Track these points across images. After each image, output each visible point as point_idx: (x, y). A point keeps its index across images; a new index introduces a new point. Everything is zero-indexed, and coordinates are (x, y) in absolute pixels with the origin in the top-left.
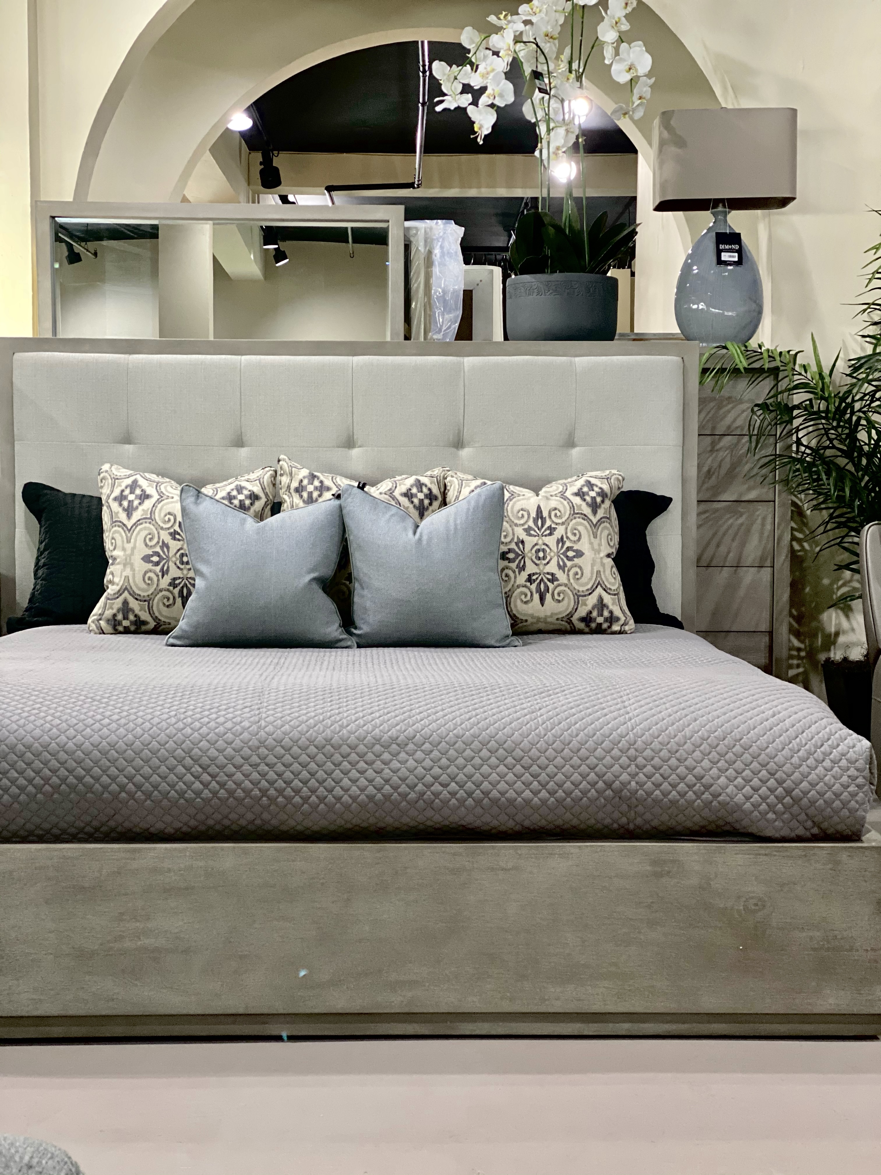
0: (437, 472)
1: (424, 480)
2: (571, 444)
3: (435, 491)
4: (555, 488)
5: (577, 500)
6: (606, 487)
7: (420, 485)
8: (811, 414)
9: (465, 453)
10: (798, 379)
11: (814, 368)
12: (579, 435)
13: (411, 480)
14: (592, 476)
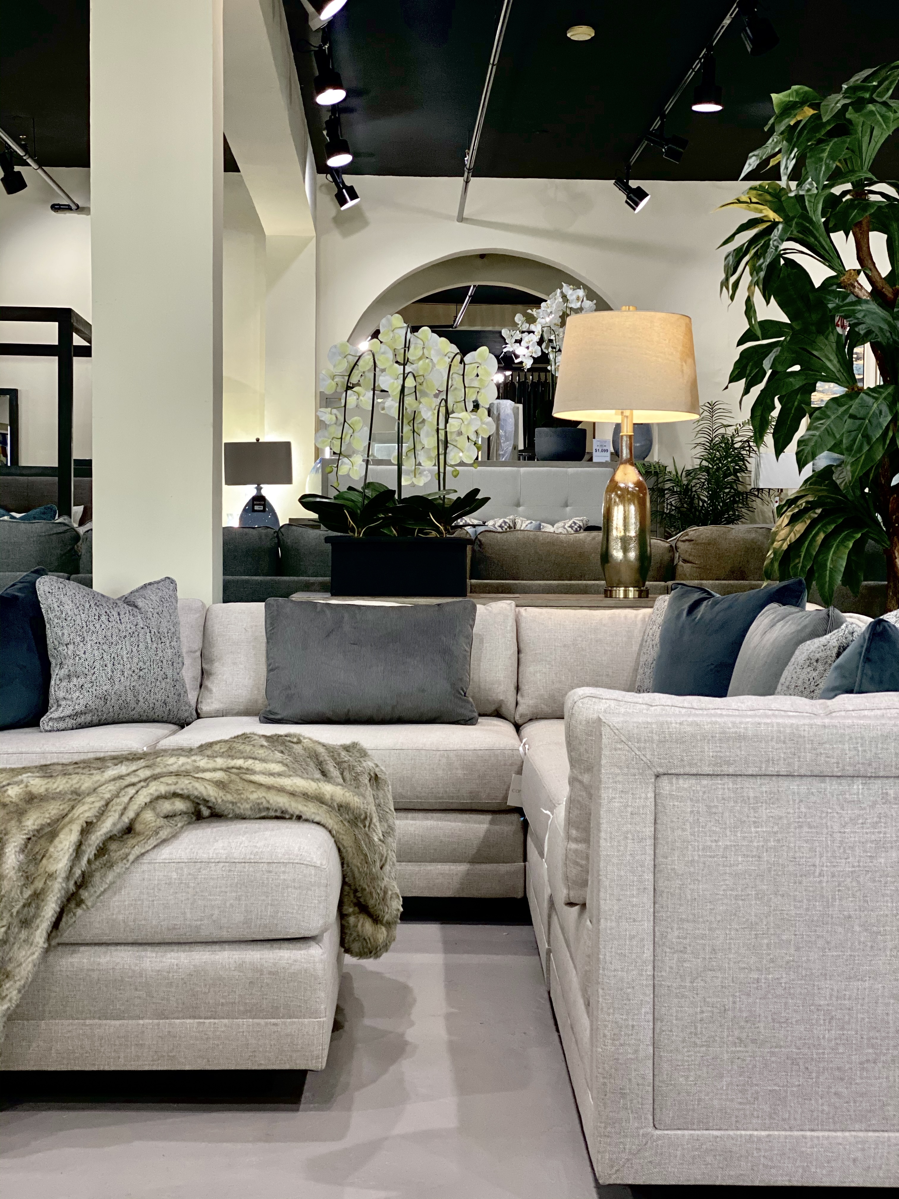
0: (511, 517)
1: (507, 520)
2: (566, 505)
3: (512, 525)
4: (560, 524)
5: (570, 529)
6: (581, 524)
7: (505, 522)
8: (673, 492)
9: (521, 509)
10: (667, 477)
11: (674, 473)
12: (569, 502)
13: (502, 520)
14: (574, 520)
